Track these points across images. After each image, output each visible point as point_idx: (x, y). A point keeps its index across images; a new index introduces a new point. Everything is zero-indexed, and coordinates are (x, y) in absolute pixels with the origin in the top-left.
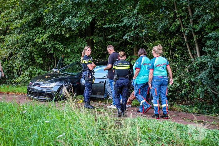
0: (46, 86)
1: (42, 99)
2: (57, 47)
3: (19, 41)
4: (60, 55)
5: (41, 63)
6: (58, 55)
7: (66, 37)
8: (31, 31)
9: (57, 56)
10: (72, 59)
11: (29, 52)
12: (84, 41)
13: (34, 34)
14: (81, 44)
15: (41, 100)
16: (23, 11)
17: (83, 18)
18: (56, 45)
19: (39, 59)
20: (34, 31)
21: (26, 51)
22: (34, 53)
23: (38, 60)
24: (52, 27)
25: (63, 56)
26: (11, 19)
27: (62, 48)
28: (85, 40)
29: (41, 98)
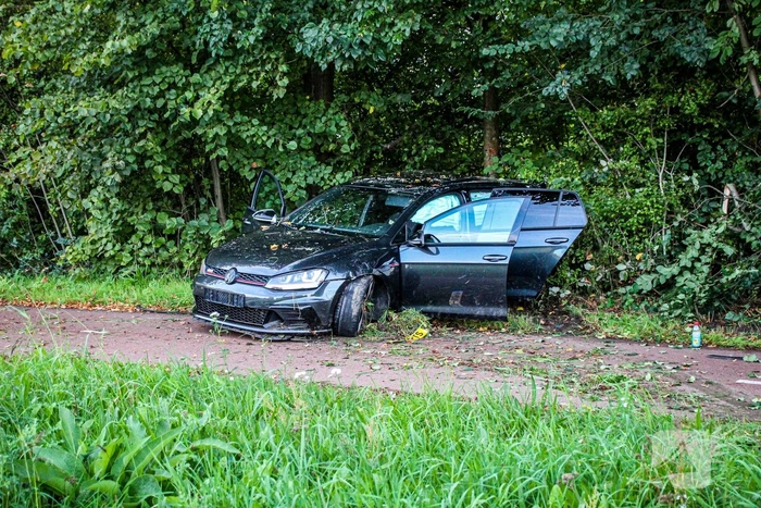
0: (286, 283)
1: (276, 334)
2: (246, 133)
3: (105, 117)
4: (246, 162)
5: (177, 192)
6: (238, 161)
7: (275, 97)
8: (147, 81)
9: (235, 168)
10: (290, 175)
11: (137, 155)
12: (331, 111)
13: (157, 89)
14: (324, 119)
15: (275, 338)
16: (106, 9)
17: (378, 25)
18: (242, 128)
19: (170, 179)
20: (158, 80)
21: (125, 153)
22: (151, 158)
23: (166, 183)
24: (227, 64)
25: (255, 165)
26: (60, 38)
27: (265, 138)
28: (333, 105)
29: (275, 331)
